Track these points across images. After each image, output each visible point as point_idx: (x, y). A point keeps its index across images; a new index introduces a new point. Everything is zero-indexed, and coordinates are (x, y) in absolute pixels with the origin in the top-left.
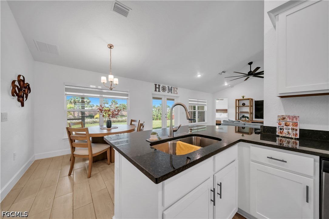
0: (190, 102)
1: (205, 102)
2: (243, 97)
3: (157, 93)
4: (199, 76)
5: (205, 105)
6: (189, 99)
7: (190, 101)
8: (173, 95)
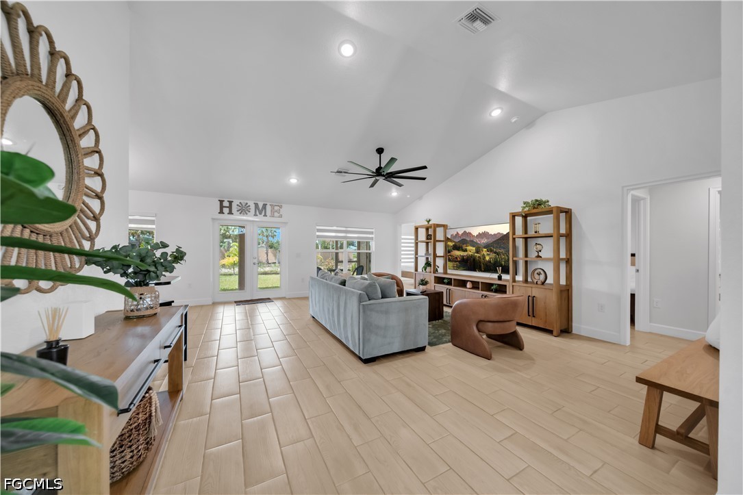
0: (318, 234)
1: (372, 233)
2: (429, 221)
3: (226, 216)
4: (294, 181)
5: (372, 238)
6: (318, 227)
7: (319, 230)
8: (268, 219)
